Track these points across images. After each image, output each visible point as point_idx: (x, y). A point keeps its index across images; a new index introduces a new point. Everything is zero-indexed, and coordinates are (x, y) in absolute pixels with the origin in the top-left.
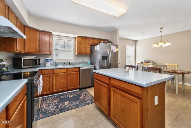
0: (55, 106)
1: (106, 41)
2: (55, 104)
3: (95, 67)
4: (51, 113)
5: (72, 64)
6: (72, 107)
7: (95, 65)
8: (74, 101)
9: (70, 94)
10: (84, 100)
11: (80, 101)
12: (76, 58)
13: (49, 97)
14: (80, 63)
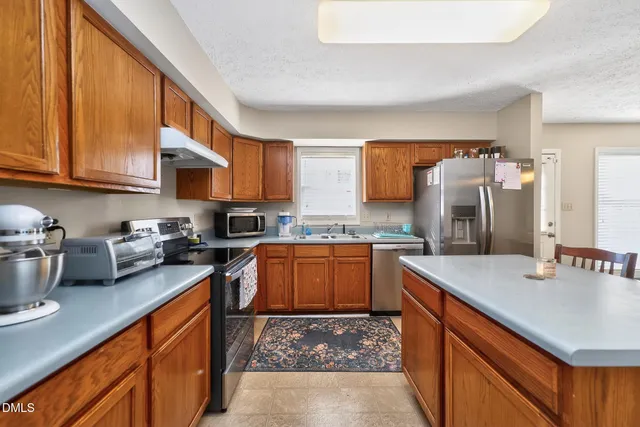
0: (291, 347)
1: (474, 148)
2: (291, 342)
3: (426, 244)
4: (276, 364)
5: (352, 233)
6: (332, 363)
7: (427, 238)
8: (344, 347)
9: (338, 323)
10: (374, 352)
11: (361, 352)
12: (366, 212)
13: (284, 319)
14: (377, 229)
